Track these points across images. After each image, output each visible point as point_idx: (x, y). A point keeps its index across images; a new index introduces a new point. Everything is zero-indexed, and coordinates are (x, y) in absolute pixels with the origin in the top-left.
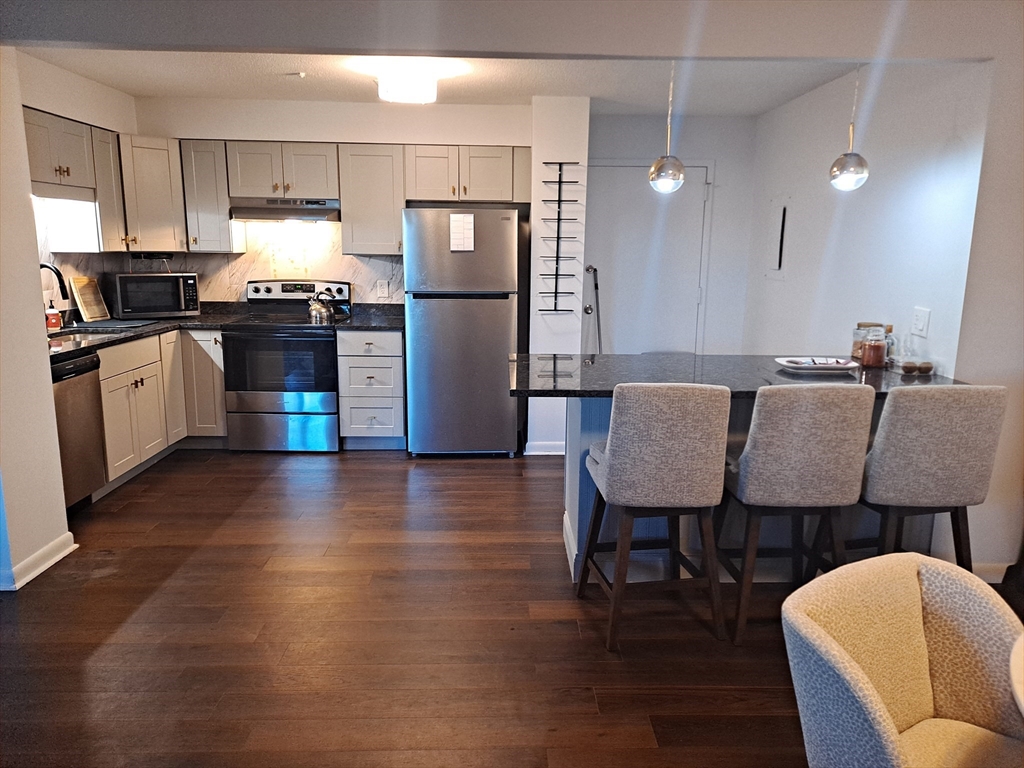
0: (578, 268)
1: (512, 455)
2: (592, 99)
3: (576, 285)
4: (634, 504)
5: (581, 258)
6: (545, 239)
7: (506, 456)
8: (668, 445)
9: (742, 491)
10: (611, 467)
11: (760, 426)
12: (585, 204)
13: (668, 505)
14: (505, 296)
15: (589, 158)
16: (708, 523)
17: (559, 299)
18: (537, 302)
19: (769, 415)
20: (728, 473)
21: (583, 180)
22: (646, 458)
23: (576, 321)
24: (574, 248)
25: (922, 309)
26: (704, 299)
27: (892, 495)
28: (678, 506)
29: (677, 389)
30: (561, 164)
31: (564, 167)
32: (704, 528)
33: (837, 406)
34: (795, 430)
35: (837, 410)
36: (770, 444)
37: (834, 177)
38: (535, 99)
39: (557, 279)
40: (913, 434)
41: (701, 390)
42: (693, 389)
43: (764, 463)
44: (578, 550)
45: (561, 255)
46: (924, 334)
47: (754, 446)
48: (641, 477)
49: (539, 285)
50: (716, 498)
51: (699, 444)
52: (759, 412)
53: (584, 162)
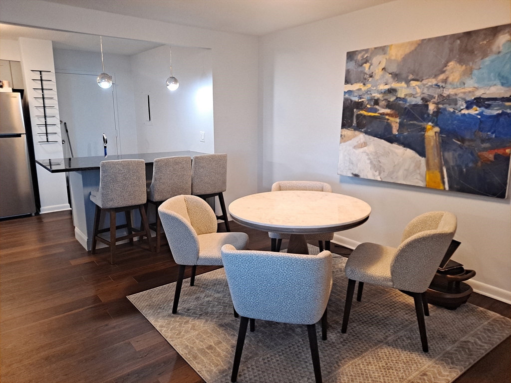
0: (57, 121)
1: (33, 214)
2: (52, 41)
3: (56, 129)
4: (114, 207)
5: (58, 117)
6: (37, 107)
7: (30, 215)
8: (124, 182)
9: (153, 197)
10: (103, 194)
11: (156, 173)
12: (56, 91)
13: (127, 206)
14: (19, 135)
15: (55, 69)
16: (143, 210)
17: (48, 136)
18: (36, 139)
19: (159, 169)
20: (147, 192)
21: (54, 79)
22: (116, 188)
23: (59, 147)
24: (54, 111)
25: (202, 132)
26: (118, 134)
27: (198, 191)
28: (131, 205)
29: (125, 161)
30: (40, 72)
31: (43, 73)
32: (142, 213)
33: (180, 163)
34: (168, 173)
35: (180, 165)
36: (161, 178)
37: (168, 85)
38: (20, 38)
39: (46, 126)
40: (201, 170)
41: (134, 161)
42: (131, 161)
43: (159, 186)
44: (88, 237)
45: (47, 115)
46: (204, 141)
47: (155, 180)
48: (115, 196)
49: (36, 130)
50: (145, 201)
51: (136, 181)
52: (155, 167)
53: (53, 71)
